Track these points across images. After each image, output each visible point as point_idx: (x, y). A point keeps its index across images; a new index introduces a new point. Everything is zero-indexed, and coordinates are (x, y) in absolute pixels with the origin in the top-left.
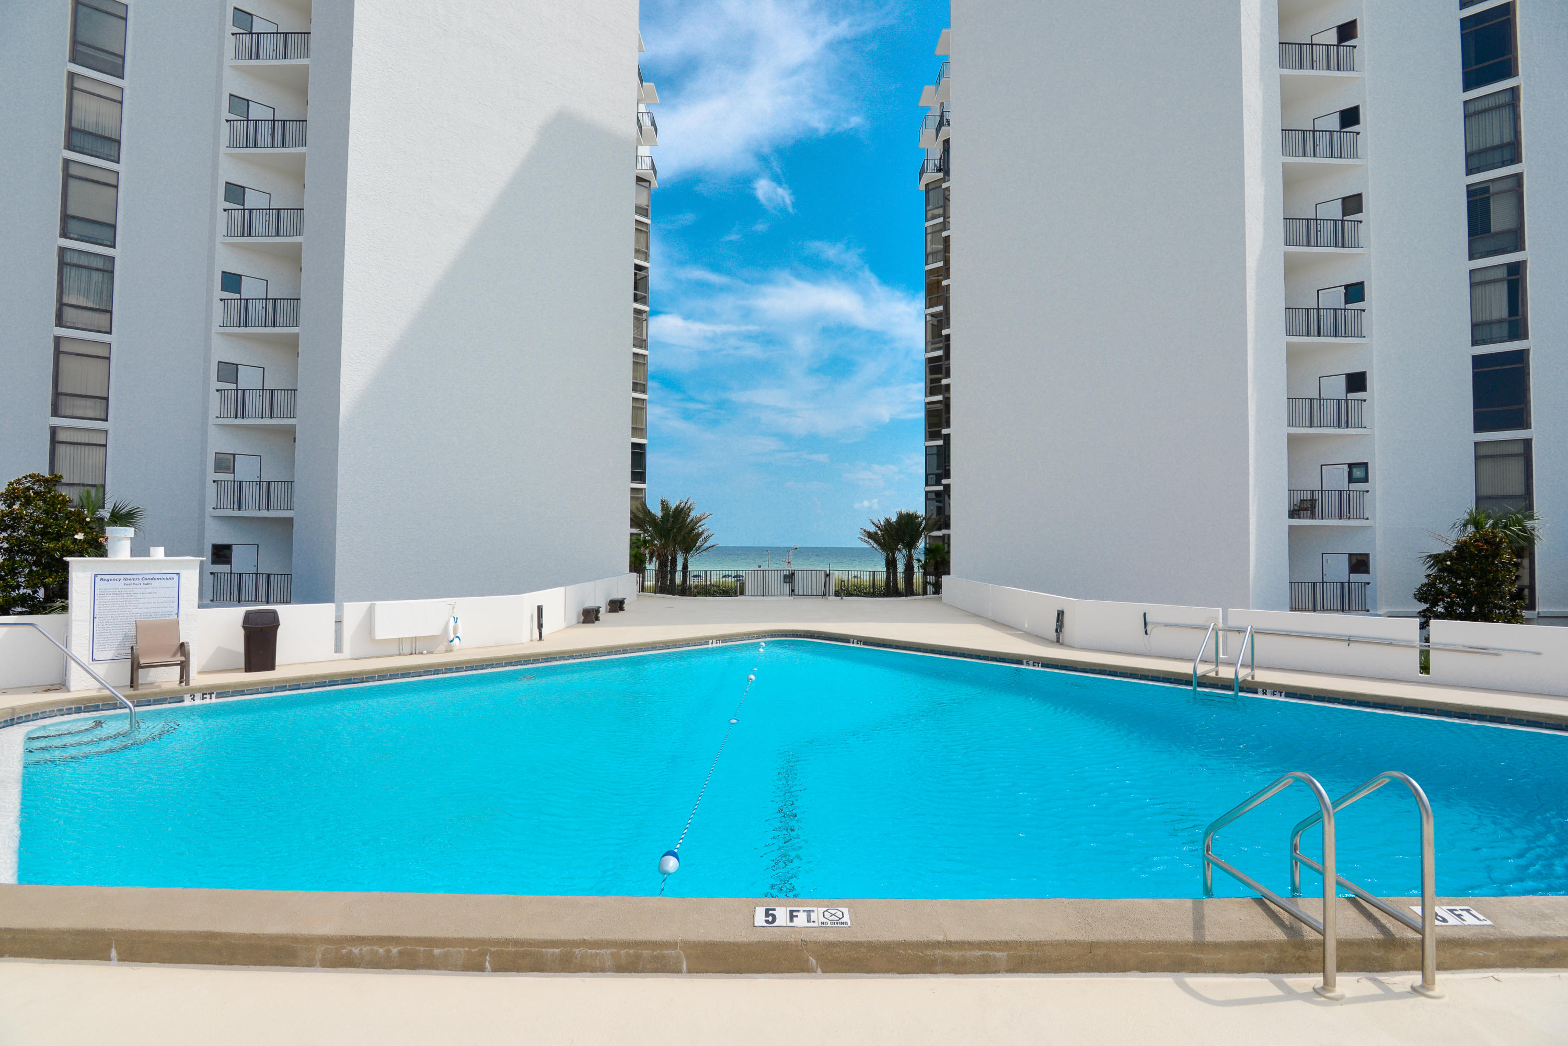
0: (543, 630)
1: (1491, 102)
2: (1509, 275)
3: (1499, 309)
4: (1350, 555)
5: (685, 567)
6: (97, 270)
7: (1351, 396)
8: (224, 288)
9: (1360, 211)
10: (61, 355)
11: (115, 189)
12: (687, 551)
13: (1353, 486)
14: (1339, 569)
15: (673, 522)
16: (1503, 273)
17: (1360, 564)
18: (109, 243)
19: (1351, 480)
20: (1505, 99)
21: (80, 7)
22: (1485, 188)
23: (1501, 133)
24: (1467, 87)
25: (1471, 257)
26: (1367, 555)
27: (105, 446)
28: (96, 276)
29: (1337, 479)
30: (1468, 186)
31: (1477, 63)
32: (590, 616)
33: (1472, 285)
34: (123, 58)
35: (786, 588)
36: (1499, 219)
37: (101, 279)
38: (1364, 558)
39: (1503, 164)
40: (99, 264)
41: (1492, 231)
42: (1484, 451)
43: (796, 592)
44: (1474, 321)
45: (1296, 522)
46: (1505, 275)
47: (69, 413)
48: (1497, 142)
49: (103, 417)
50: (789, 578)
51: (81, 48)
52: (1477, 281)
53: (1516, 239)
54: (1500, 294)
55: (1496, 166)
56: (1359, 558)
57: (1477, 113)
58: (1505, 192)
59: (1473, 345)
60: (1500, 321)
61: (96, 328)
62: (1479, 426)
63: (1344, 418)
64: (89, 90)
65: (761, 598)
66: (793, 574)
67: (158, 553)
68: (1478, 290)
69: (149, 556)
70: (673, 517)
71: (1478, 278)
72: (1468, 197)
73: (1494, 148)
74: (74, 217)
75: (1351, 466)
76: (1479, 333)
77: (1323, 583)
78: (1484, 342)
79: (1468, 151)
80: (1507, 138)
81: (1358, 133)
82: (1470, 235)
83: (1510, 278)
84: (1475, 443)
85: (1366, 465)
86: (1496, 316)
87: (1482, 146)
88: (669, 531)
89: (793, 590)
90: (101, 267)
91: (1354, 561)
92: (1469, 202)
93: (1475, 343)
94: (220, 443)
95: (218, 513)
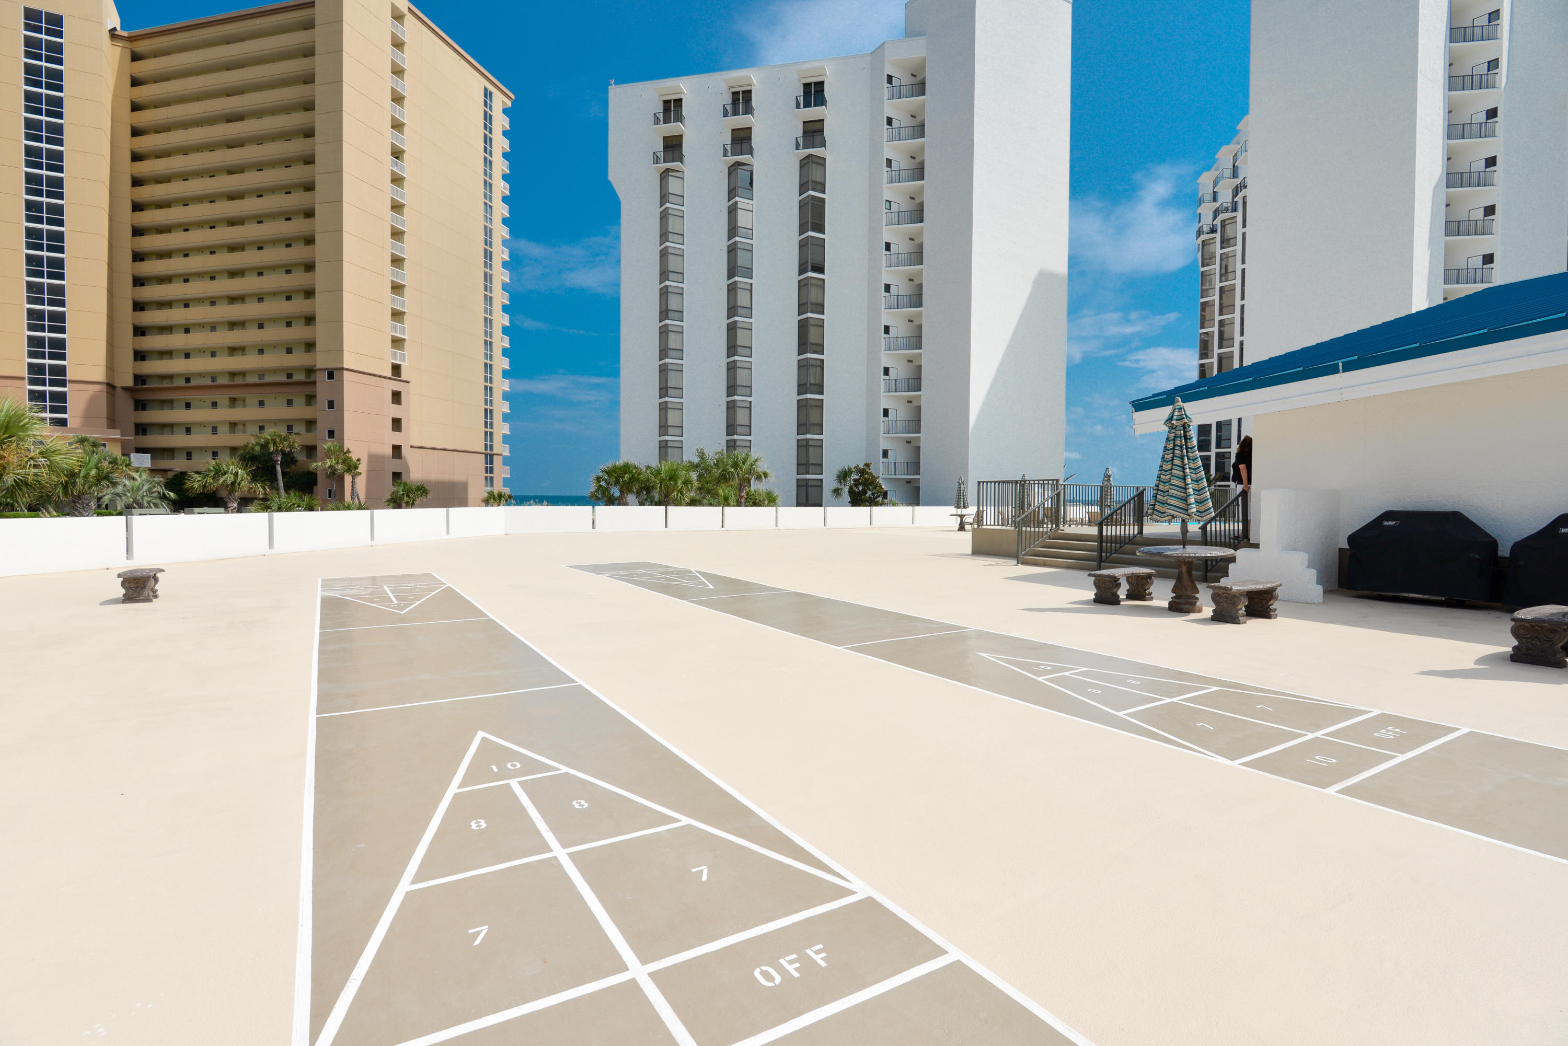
6: (817, 366)
8: (884, 374)
10: (804, 407)
11: (822, 327)
18: (821, 353)
21: (806, 244)
27: (821, 446)
28: (816, 368)
34: (823, 264)
37: (818, 370)
40: (816, 363)
47: (807, 432)
49: (821, 433)
51: (806, 263)
61: (816, 393)
64: (810, 282)
90: (818, 364)
94: (883, 445)
95: (884, 477)
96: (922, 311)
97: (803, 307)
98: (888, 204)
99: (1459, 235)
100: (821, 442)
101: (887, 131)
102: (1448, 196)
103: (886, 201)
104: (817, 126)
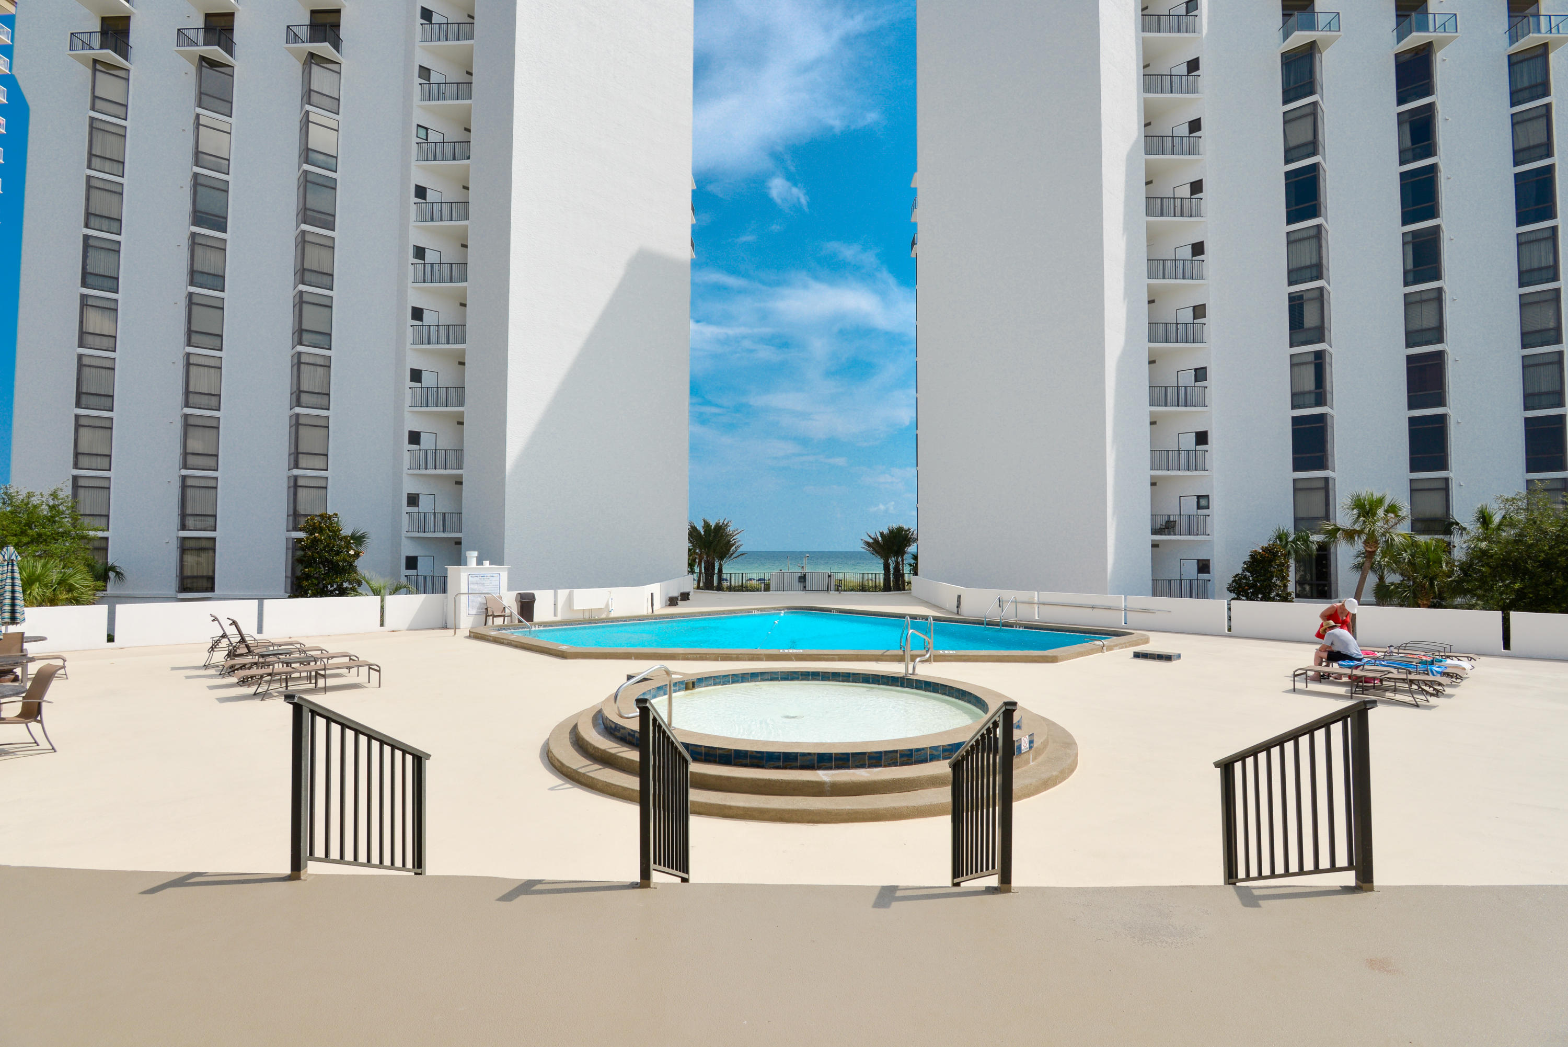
0: (654, 607)
1: (1305, 234)
2: (1315, 359)
3: (1309, 384)
4: (1198, 560)
5: (720, 570)
6: (321, 366)
7: (1199, 448)
8: (412, 380)
9: (1205, 317)
10: (300, 427)
11: (330, 309)
12: (721, 558)
13: (1200, 511)
14: (1191, 570)
15: (714, 536)
16: (1311, 358)
17: (1204, 566)
18: (327, 347)
19: (1199, 507)
20: (1313, 232)
21: (308, 184)
22: (1300, 296)
23: (1311, 258)
24: (1290, 221)
25: (1291, 345)
26: (1209, 560)
27: (326, 488)
28: (320, 370)
29: (1190, 506)
30: (1289, 294)
31: (1296, 205)
32: (673, 602)
33: (1292, 365)
34: (334, 216)
35: (800, 586)
36: (1310, 320)
37: (322, 372)
38: (1207, 562)
39: (1312, 280)
40: (320, 361)
41: (1305, 327)
42: (1300, 485)
43: (807, 588)
44: (1293, 391)
45: (1158, 537)
46: (1313, 359)
47: (304, 466)
48: (1308, 263)
49: (325, 468)
50: (803, 579)
51: (309, 213)
52: (1294, 363)
53: (1319, 334)
54: (1309, 372)
55: (1307, 280)
56: (1204, 563)
57: (1295, 241)
58: (1312, 299)
59: (1292, 409)
60: (1310, 392)
61: (319, 407)
62: (1297, 467)
63: (1194, 464)
64: (313, 241)
65: (782, 592)
66: (805, 575)
67: (487, 563)
68: (1296, 369)
69: (482, 565)
70: (713, 532)
71: (1296, 360)
72: (1289, 301)
73: (1306, 267)
74: (306, 331)
75: (1199, 497)
76: (1297, 400)
77: (1181, 580)
78: (1300, 407)
79: (1290, 268)
80: (1314, 261)
81: (1203, 261)
82: (1290, 329)
83: (1317, 362)
84: (1294, 480)
85: (1208, 496)
86: (1307, 389)
87: (1299, 266)
88: (711, 543)
89: (805, 587)
90: (322, 364)
91: (1201, 565)
92: (1290, 306)
93: (1293, 407)
94: (410, 487)
95: (409, 534)
96: (466, 287)
97: (303, 274)
98: (422, 133)
99: (1162, 215)
100: (325, 480)
101: (421, 26)
102: (1148, 166)
103: (418, 126)
104: (330, 19)
